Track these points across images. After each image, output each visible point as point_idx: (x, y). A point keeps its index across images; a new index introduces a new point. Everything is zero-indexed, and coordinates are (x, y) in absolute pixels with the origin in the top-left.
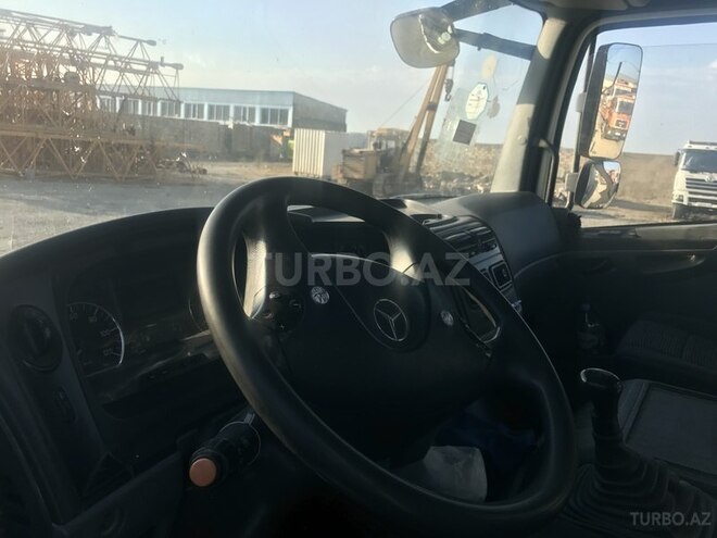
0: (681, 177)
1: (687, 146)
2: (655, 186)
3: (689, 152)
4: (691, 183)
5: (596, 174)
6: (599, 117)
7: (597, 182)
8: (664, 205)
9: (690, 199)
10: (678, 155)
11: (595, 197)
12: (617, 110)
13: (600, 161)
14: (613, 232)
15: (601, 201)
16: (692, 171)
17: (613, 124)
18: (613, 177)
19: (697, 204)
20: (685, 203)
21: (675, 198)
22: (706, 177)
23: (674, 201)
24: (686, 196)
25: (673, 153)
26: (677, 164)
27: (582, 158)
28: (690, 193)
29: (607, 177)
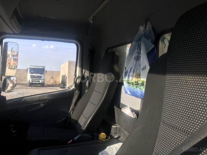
0: (29, 75)
1: (29, 67)
2: (22, 78)
3: (30, 68)
4: (32, 77)
5: (8, 81)
6: (7, 63)
7: (9, 83)
8: (25, 83)
9: (32, 81)
10: (27, 69)
11: (9, 88)
12: (12, 60)
13: (9, 77)
14: (17, 100)
15: (11, 89)
16: (32, 73)
17: (12, 64)
18: (14, 81)
19: (34, 82)
20: (31, 82)
21: (28, 81)
22: (35, 75)
23: (28, 82)
24: (31, 80)
25: (26, 69)
26: (27, 72)
27: (3, 76)
28: (32, 79)
29: (12, 82)
